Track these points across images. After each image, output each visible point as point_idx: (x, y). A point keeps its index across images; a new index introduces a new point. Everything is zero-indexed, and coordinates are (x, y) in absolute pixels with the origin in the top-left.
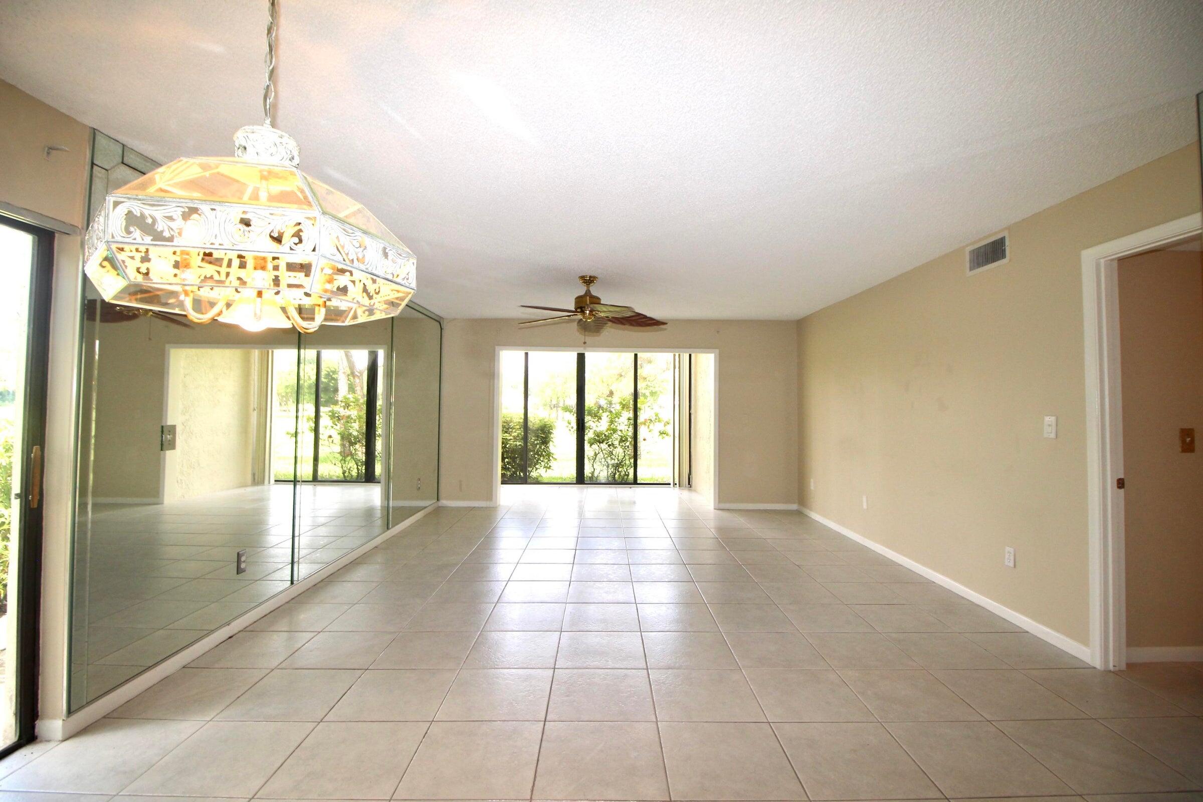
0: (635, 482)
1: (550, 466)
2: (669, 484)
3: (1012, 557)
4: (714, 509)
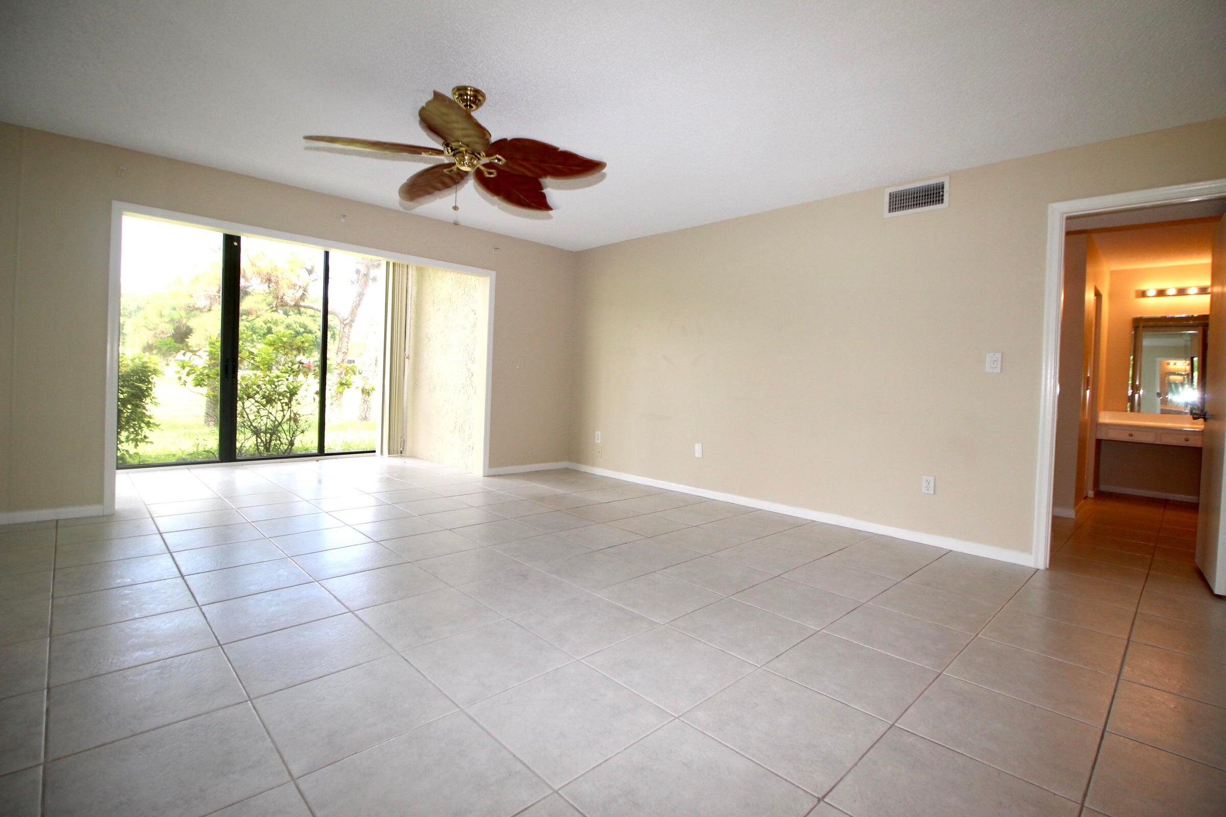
0: (321, 452)
1: (145, 437)
2: (374, 452)
3: (932, 484)
4: (484, 476)
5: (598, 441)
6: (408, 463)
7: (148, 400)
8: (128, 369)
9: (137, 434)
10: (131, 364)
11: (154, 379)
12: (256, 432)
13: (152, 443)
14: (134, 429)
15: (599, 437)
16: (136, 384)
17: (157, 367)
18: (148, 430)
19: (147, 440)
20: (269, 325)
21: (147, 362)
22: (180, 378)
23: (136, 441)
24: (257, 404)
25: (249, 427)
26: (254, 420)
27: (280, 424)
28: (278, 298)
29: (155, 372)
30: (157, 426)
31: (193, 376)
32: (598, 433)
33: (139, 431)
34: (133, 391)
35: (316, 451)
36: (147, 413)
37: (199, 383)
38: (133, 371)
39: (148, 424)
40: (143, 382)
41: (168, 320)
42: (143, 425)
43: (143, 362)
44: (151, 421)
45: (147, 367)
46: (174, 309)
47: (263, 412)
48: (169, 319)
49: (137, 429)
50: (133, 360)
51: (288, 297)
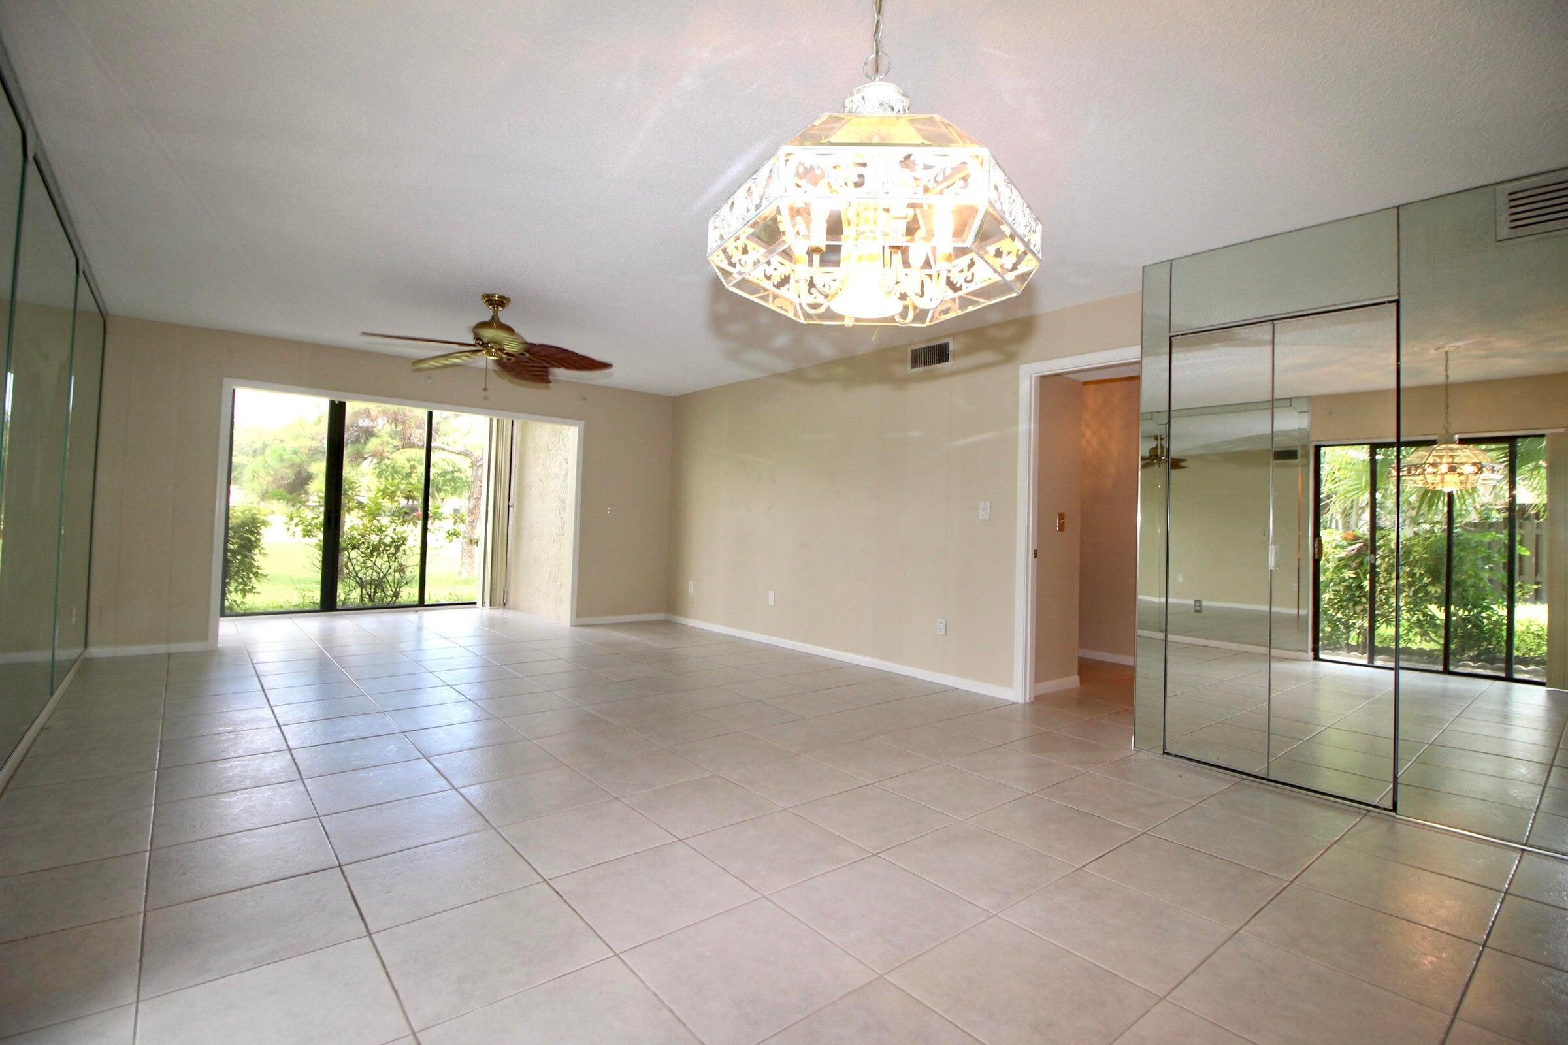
0: (421, 603)
1: (253, 587)
2: (475, 603)
3: (944, 625)
4: (571, 626)
5: (691, 591)
6: (509, 614)
7: (256, 551)
8: (238, 521)
9: (246, 585)
10: (242, 516)
11: (263, 530)
12: (362, 584)
13: (259, 593)
14: (243, 579)
15: (691, 588)
16: (245, 535)
17: (265, 518)
18: (255, 580)
19: (254, 591)
20: (412, 463)
21: (256, 514)
22: (288, 529)
23: (244, 592)
24: (363, 555)
25: (354, 578)
26: (360, 571)
27: (385, 576)
28: (405, 438)
29: (264, 523)
30: (265, 576)
31: (301, 527)
32: (691, 583)
33: (248, 581)
34: (242, 542)
35: (417, 603)
36: (256, 564)
37: (308, 533)
38: (243, 522)
39: (256, 574)
40: (252, 533)
41: (288, 465)
42: (251, 575)
43: (252, 514)
44: (260, 571)
45: (257, 518)
46: (296, 453)
47: (369, 563)
48: (290, 463)
49: (245, 579)
50: (243, 512)
51: (415, 437)
